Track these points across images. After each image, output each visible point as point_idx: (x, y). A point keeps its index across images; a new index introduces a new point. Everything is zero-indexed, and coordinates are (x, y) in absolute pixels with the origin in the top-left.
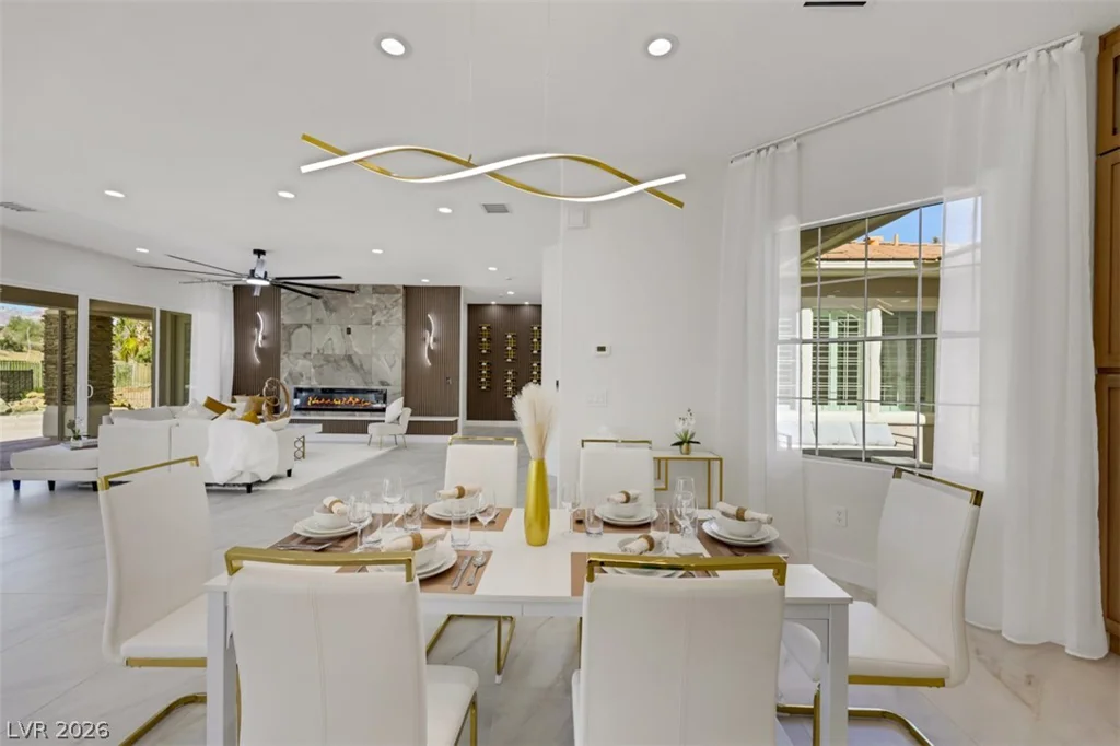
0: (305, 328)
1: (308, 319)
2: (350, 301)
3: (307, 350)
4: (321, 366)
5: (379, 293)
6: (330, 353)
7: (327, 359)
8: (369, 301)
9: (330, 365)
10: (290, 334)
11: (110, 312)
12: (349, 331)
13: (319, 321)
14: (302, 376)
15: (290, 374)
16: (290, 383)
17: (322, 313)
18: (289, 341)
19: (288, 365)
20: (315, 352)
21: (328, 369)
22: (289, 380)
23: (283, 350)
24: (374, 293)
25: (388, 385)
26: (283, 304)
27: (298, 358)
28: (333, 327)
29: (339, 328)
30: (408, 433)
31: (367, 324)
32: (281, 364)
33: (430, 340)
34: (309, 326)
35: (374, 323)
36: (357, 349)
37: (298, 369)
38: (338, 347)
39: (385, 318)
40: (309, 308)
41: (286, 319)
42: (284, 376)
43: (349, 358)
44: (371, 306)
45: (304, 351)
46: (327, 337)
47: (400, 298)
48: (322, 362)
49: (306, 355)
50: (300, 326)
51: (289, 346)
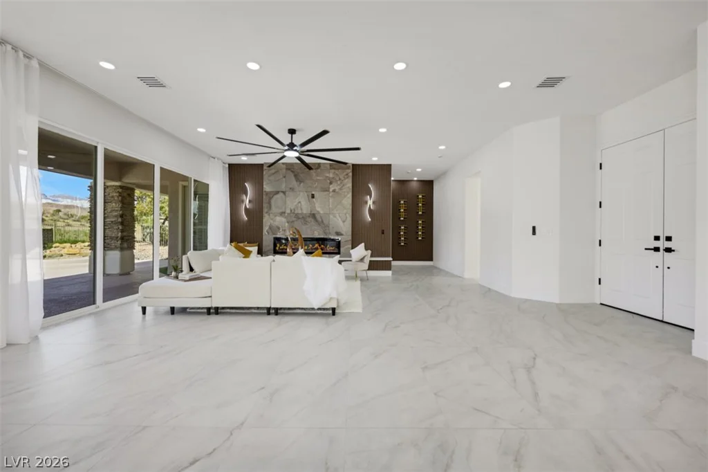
0: (281, 194)
1: (283, 187)
2: (314, 174)
3: (283, 210)
4: (293, 222)
5: (334, 169)
6: (300, 212)
7: (297, 216)
8: (328, 175)
9: (300, 220)
10: (270, 198)
11: (134, 184)
12: (313, 196)
13: (292, 189)
14: (279, 228)
15: (270, 228)
16: (271, 234)
17: (294, 183)
18: (269, 203)
19: (267, 221)
20: (288, 211)
21: (298, 225)
22: (270, 231)
23: (265, 210)
24: (331, 169)
25: (342, 235)
26: (265, 177)
27: (276, 216)
28: (301, 194)
29: (306, 194)
30: (369, 269)
31: (327, 191)
32: (264, 221)
33: (370, 202)
34: (284, 193)
35: (331, 190)
36: (319, 208)
37: (275, 223)
38: (305, 208)
39: (339, 187)
40: (284, 179)
41: (267, 188)
42: (266, 229)
43: (313, 216)
44: (329, 178)
45: (281, 211)
46: (297, 201)
47: (349, 172)
48: (294, 219)
49: (282, 214)
50: (277, 193)
51: (270, 208)
